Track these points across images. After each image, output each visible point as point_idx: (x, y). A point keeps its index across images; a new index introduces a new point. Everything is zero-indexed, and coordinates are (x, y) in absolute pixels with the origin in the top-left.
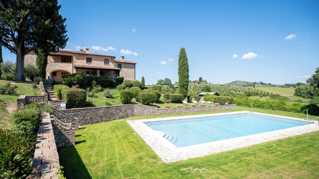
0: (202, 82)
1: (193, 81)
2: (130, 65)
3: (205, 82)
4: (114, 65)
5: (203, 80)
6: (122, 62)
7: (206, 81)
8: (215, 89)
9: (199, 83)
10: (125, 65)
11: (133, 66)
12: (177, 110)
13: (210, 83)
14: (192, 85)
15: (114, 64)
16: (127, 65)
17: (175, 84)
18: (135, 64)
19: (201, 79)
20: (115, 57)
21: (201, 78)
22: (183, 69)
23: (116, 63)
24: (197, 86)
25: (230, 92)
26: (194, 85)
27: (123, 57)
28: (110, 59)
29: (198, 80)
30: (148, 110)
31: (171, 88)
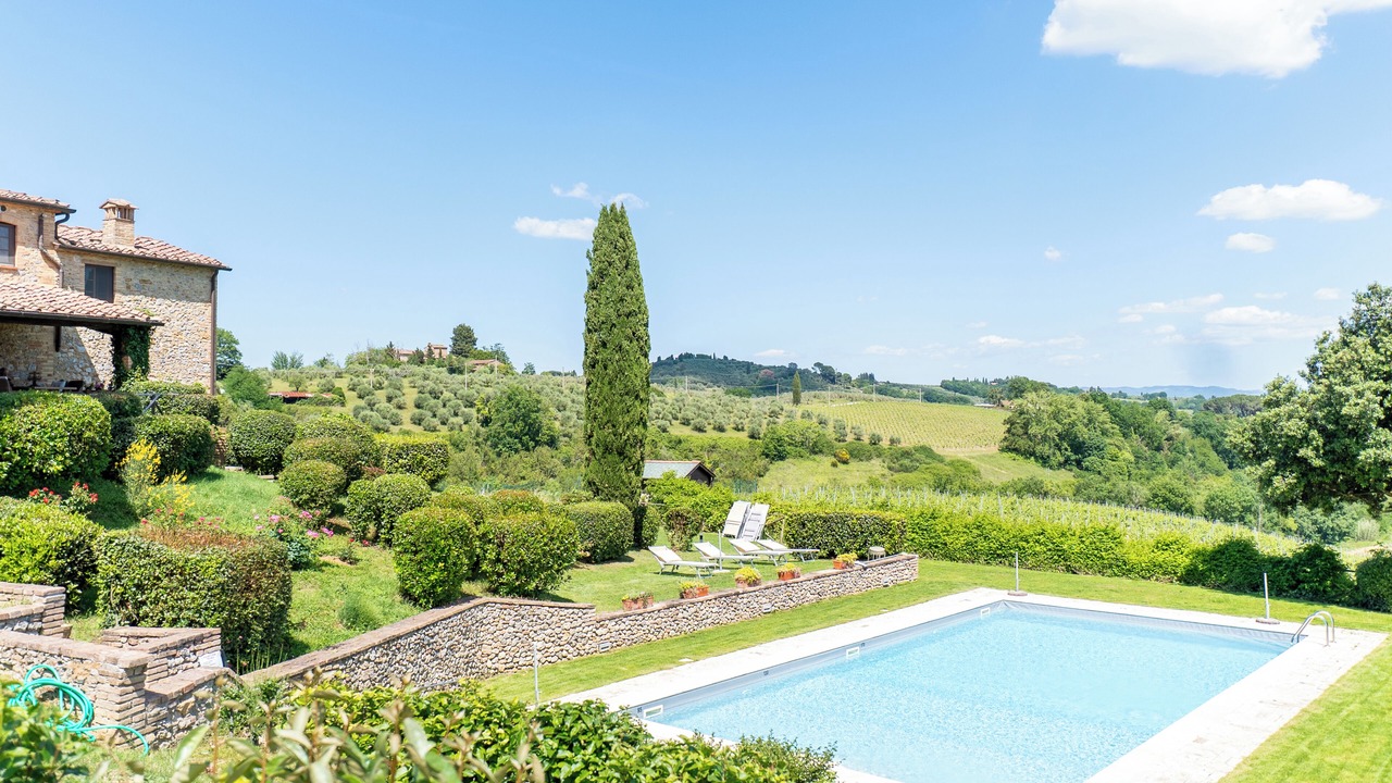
0: (475, 357)
1: (410, 348)
2: (181, 278)
3: (496, 363)
4: (53, 274)
5: (479, 346)
6: (120, 256)
7: (499, 355)
9: (452, 371)
10: (145, 276)
11: (201, 282)
13: (530, 370)
14: (405, 382)
15: (57, 267)
16: (160, 277)
18: (212, 271)
19: (464, 338)
20: (62, 212)
21: (469, 330)
23: (77, 260)
24: (447, 395)
26: (420, 382)
27: (125, 213)
28: (25, 223)
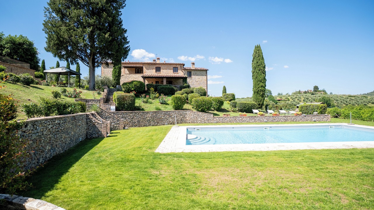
0: (318, 92)
1: (304, 91)
2: (201, 72)
3: (322, 93)
4: (183, 73)
5: (319, 89)
6: (192, 70)
7: (324, 91)
8: (338, 102)
9: (313, 94)
10: (196, 72)
11: (205, 72)
12: (239, 119)
13: (331, 93)
14: (302, 97)
15: (183, 72)
16: (198, 72)
17: (277, 95)
18: (206, 70)
19: (316, 88)
20: (184, 65)
21: (317, 87)
22: (258, 71)
23: (186, 71)
24: (310, 98)
25: (366, 105)
26: (304, 97)
27: (193, 64)
28: (179, 67)
29: (312, 89)
30: (202, 117)
31: (271, 101)
